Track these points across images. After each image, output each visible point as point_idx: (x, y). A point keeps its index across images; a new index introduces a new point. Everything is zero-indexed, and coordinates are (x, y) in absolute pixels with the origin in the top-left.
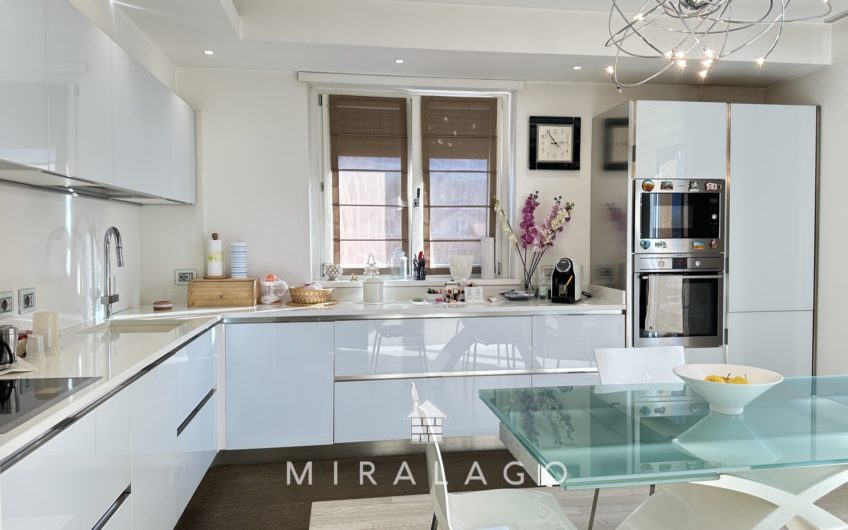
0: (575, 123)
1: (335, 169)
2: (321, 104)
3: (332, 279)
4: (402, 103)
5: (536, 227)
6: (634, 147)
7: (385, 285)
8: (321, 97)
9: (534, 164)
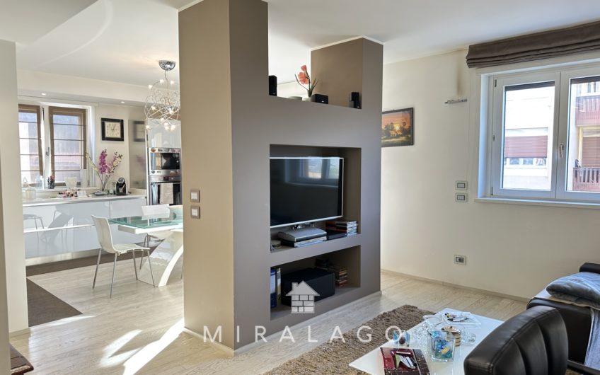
0: (121, 122)
4: (37, 108)
5: (107, 165)
6: (147, 135)
9: (104, 138)
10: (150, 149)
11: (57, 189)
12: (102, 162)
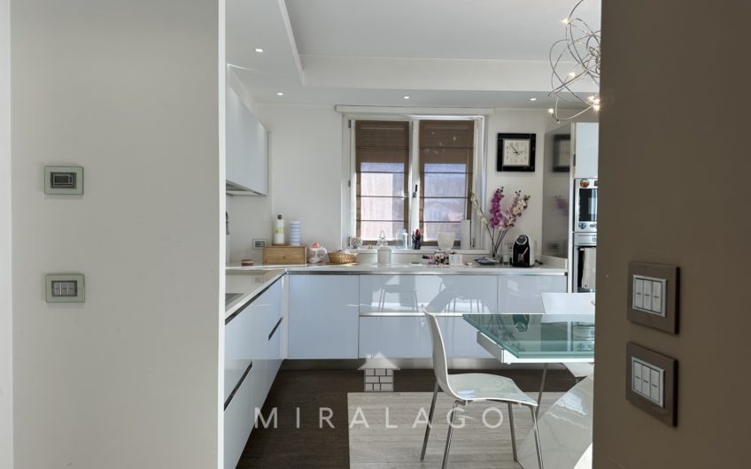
0: (532, 138)
1: (359, 172)
2: (350, 126)
3: (355, 247)
4: (406, 126)
5: (502, 212)
6: (575, 156)
7: (393, 252)
8: (350, 121)
9: (500, 167)
10: (578, 182)
11: (424, 249)
12: (495, 209)
